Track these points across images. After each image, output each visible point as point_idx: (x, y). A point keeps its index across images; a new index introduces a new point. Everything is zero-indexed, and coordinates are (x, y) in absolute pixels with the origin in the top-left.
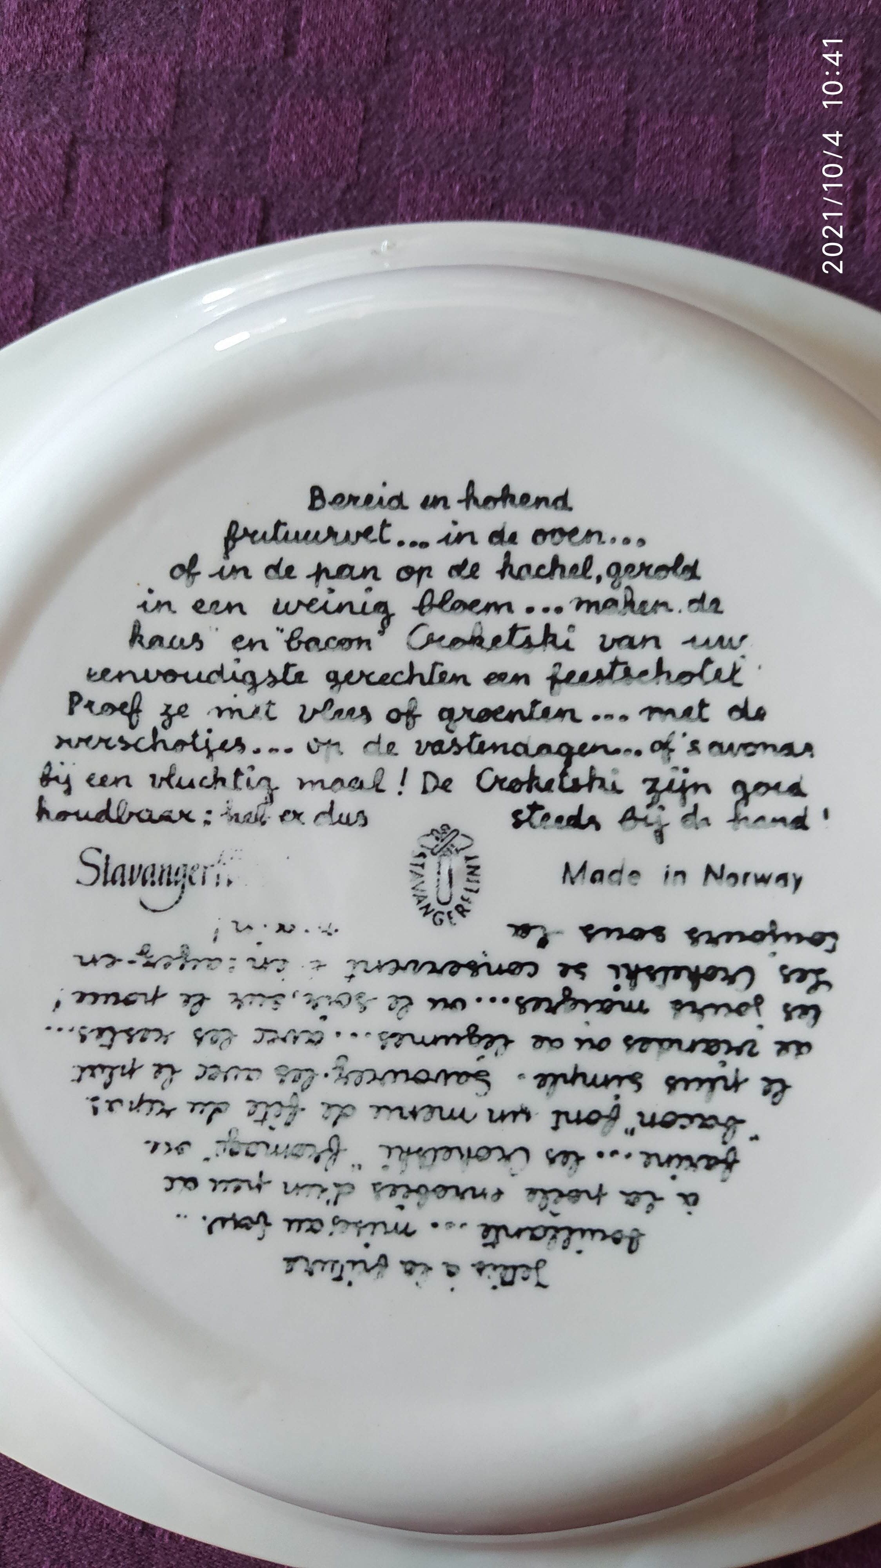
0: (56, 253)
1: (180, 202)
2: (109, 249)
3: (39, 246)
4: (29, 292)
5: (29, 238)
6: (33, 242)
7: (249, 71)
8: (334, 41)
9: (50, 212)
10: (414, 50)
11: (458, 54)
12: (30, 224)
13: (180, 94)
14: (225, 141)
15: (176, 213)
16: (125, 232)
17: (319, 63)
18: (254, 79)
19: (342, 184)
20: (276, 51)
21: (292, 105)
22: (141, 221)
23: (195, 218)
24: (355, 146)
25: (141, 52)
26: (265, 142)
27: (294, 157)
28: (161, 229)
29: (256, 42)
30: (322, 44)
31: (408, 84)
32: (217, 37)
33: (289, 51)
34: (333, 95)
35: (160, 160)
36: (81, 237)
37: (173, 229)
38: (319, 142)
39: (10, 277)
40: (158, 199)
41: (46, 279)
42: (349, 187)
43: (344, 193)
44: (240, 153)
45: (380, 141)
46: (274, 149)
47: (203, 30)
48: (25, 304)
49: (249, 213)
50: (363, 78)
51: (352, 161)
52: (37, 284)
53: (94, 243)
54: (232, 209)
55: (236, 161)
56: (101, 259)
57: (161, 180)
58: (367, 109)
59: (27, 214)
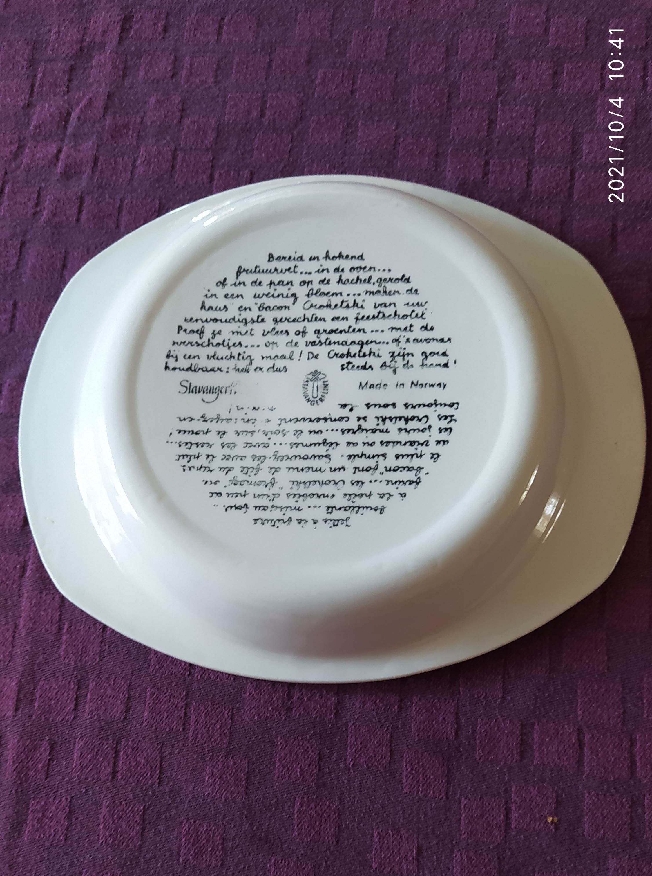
0: (168, 191)
1: (218, 172)
2: (189, 190)
3: (161, 189)
4: (157, 206)
5: (157, 185)
6: (159, 187)
7: (246, 124)
8: (280, 112)
9: (166, 176)
10: (311, 115)
11: (329, 116)
12: (158, 180)
13: (219, 131)
14: (236, 149)
15: (216, 176)
16: (196, 183)
17: (274, 120)
18: (248, 126)
19: (282, 165)
20: (257, 115)
21: (263, 136)
22: (202, 179)
23: (224, 178)
24: (288, 151)
25: (203, 117)
26: (252, 150)
27: (263, 155)
28: (211, 182)
29: (249, 112)
30: (275, 113)
31: (309, 128)
32: (234, 111)
33: (262, 115)
34: (279, 132)
35: (210, 156)
36: (178, 186)
37: (215, 182)
38: (274, 149)
39: (149, 200)
40: (209, 171)
41: (164, 201)
42: (285, 166)
43: (283, 168)
44: (242, 154)
45: (297, 149)
46: (255, 152)
47: (228, 108)
48: (155, 211)
49: (245, 176)
50: (291, 126)
51: (287, 156)
52: (160, 203)
53: (183, 188)
54: (239, 175)
55: (240, 157)
56: (186, 193)
57: (211, 164)
58: (292, 138)
59: (156, 176)
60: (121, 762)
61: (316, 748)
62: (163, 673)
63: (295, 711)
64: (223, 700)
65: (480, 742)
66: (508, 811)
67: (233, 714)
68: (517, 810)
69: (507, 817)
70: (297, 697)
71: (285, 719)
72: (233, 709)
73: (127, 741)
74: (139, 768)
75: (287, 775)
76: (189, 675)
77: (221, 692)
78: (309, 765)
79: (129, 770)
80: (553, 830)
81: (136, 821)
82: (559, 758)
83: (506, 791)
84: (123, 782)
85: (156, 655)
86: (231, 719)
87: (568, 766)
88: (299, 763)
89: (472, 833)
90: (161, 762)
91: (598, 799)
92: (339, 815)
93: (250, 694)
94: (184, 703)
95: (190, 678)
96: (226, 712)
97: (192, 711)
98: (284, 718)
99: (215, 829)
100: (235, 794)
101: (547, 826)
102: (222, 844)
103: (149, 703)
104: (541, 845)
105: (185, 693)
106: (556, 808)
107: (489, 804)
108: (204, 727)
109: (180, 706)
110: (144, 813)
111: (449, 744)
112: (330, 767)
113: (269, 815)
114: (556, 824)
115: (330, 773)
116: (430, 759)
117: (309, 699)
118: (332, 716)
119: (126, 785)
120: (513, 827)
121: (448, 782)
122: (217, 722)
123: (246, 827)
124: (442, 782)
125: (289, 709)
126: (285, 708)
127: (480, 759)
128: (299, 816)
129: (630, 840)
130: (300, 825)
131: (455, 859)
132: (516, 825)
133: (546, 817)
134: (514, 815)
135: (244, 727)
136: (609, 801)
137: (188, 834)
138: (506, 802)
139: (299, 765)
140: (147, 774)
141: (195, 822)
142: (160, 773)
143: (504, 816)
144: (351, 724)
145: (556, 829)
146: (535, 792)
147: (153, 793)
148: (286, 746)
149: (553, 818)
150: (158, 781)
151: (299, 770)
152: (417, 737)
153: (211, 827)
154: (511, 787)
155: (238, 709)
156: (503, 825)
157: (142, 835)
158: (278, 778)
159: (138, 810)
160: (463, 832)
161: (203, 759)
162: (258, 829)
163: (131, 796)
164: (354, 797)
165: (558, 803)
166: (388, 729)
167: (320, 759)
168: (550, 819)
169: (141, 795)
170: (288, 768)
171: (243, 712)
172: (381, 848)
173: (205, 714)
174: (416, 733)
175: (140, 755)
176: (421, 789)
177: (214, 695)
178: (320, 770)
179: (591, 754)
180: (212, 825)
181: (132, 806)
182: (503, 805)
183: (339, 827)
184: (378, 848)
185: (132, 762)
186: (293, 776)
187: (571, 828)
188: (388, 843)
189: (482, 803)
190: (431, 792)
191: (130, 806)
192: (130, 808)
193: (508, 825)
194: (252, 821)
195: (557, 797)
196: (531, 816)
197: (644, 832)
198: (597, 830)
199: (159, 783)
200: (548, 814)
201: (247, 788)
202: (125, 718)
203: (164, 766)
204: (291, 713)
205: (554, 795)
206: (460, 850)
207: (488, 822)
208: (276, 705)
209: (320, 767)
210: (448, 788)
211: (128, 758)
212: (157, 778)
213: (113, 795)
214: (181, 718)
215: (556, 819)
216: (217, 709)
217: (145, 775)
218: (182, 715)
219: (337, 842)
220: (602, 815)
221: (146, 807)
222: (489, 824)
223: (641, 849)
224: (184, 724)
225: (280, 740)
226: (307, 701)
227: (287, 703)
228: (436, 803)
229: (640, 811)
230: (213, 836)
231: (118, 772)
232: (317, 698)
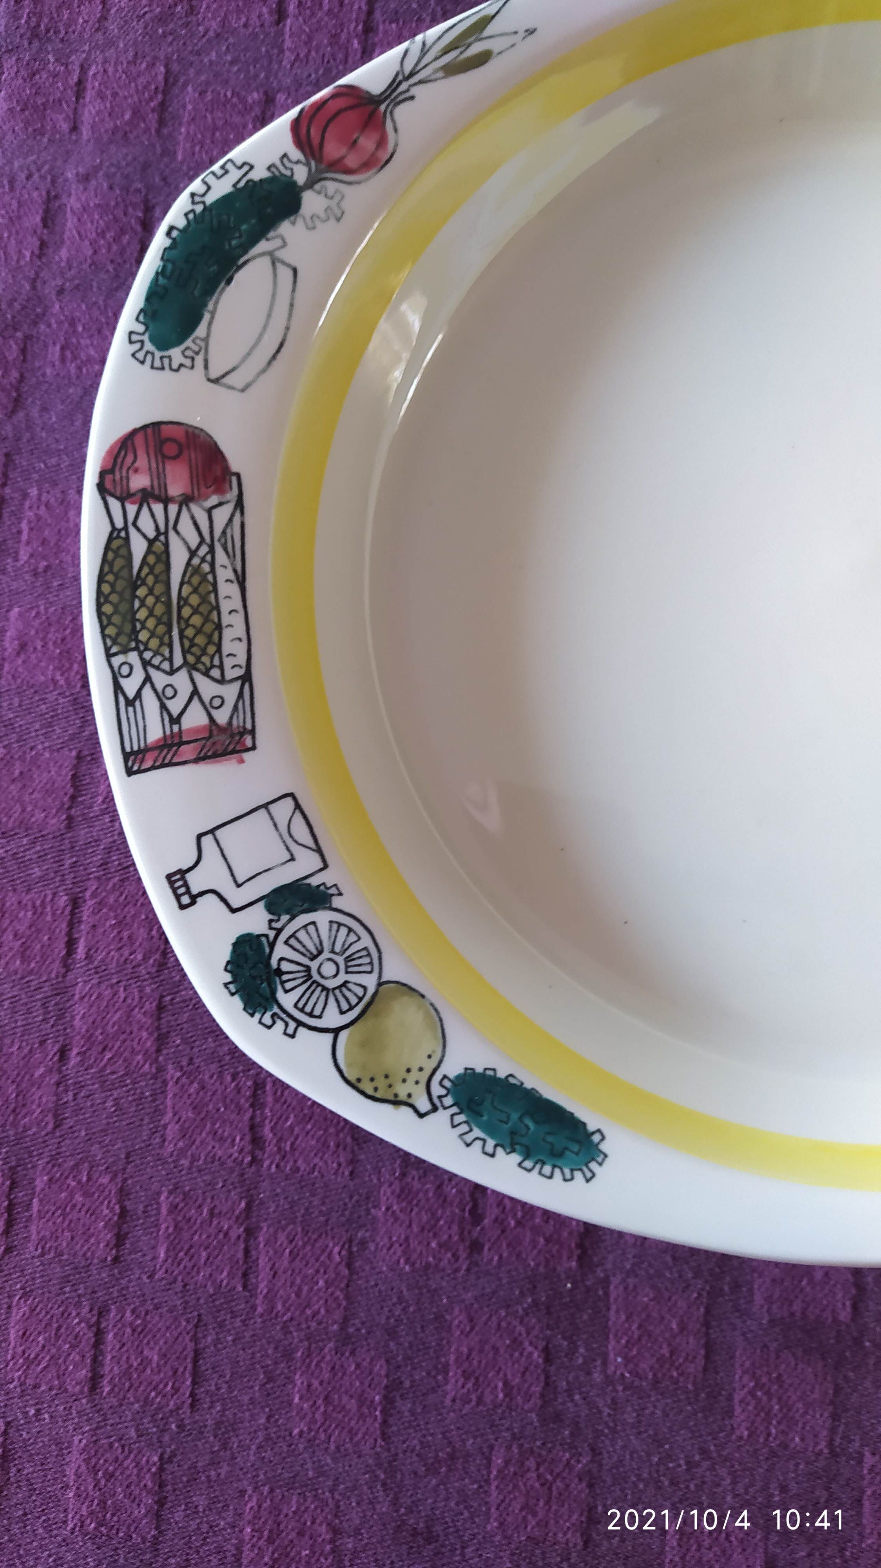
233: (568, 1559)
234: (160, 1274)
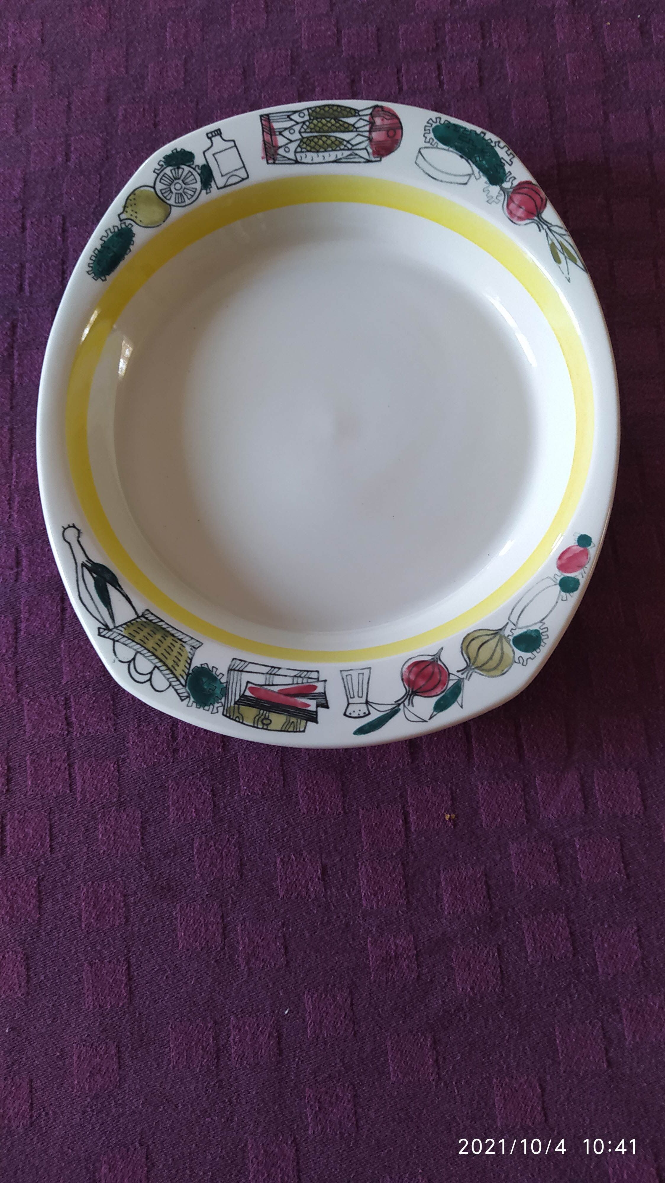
60: (9, 836)
61: (208, 785)
62: (40, 737)
63: (182, 751)
64: (106, 753)
65: (370, 751)
66: (406, 815)
67: (119, 766)
68: (415, 812)
69: (406, 821)
70: (182, 737)
71: (173, 762)
72: (118, 761)
73: (12, 814)
74: (28, 839)
75: (182, 818)
76: (67, 735)
77: (103, 746)
78: (204, 803)
79: (17, 843)
80: (452, 827)
81: (32, 894)
82: (449, 755)
83: (401, 796)
84: (13, 857)
85: (30, 721)
86: (118, 771)
87: (459, 761)
88: (193, 803)
89: (373, 843)
90: (50, 830)
91: (492, 788)
92: (240, 848)
93: (133, 742)
94: (66, 765)
95: (69, 737)
96: (112, 765)
97: (77, 771)
98: (171, 761)
99: (115, 887)
100: (132, 847)
101: (446, 823)
102: (124, 901)
103: (31, 771)
104: (442, 844)
105: (66, 754)
106: (452, 805)
107: (387, 811)
108: (91, 785)
109: (62, 768)
110: (39, 885)
111: (340, 758)
112: (225, 801)
113: (169, 862)
114: (454, 821)
115: (225, 807)
116: (324, 776)
117: (194, 737)
118: (220, 750)
119: (17, 858)
120: (413, 830)
121: (344, 796)
122: (104, 776)
123: (146, 879)
124: (338, 796)
125: (175, 751)
126: (172, 750)
127: (372, 768)
128: (200, 857)
129: (527, 823)
130: (202, 865)
131: (360, 872)
132: (416, 828)
133: (443, 815)
134: (412, 818)
135: (132, 777)
136: (502, 788)
137: (87, 897)
138: (403, 807)
139: (194, 806)
140: (38, 844)
141: (93, 883)
142: (51, 840)
143: (402, 821)
144: (240, 754)
145: (455, 825)
146: (429, 792)
147: (45, 862)
148: (178, 788)
149: (450, 815)
150: (50, 849)
151: (194, 810)
152: (307, 756)
153: (110, 886)
154: (406, 791)
155: (124, 760)
156: (403, 829)
157: (39, 908)
158: (173, 822)
159: (32, 882)
160: (365, 843)
161: (94, 818)
162: (159, 878)
163: (23, 870)
164: (253, 827)
165: (453, 799)
166: (277, 753)
167: (214, 795)
168: (447, 817)
169: (34, 866)
170: (183, 810)
171: (129, 762)
172: (285, 874)
173: (90, 771)
174: (306, 753)
175: (27, 826)
176: (318, 807)
177: (96, 750)
178: (215, 806)
179: (479, 745)
180: (111, 883)
181: (25, 880)
182: (401, 810)
183: (241, 861)
184: (283, 874)
185: (20, 835)
186: (189, 818)
187: (469, 822)
188: (292, 868)
189: (380, 811)
190: (329, 809)
191: (23, 880)
192: (24, 882)
193: (407, 829)
194: (151, 871)
195: (452, 793)
196: (429, 816)
197: (540, 812)
198: (495, 819)
199: (51, 851)
200: (445, 811)
201: (142, 838)
202: (8, 790)
203: (55, 832)
204: (177, 754)
205: (449, 792)
206: (364, 862)
207: (388, 829)
208: (161, 749)
209: (214, 803)
210: (343, 802)
211: (16, 831)
212: (48, 846)
213: (4, 871)
214: (66, 780)
215: (453, 816)
216: (102, 763)
217: (35, 845)
218: (67, 777)
219: (241, 876)
220: (497, 803)
221: (40, 878)
222: (389, 832)
223: (538, 830)
224: (70, 785)
225: (171, 783)
226: (193, 739)
227: (172, 745)
228: (335, 819)
229: (532, 793)
230: (114, 894)
231: (7, 847)
232: (202, 734)
233: (234, 885)
234: (30, 793)
